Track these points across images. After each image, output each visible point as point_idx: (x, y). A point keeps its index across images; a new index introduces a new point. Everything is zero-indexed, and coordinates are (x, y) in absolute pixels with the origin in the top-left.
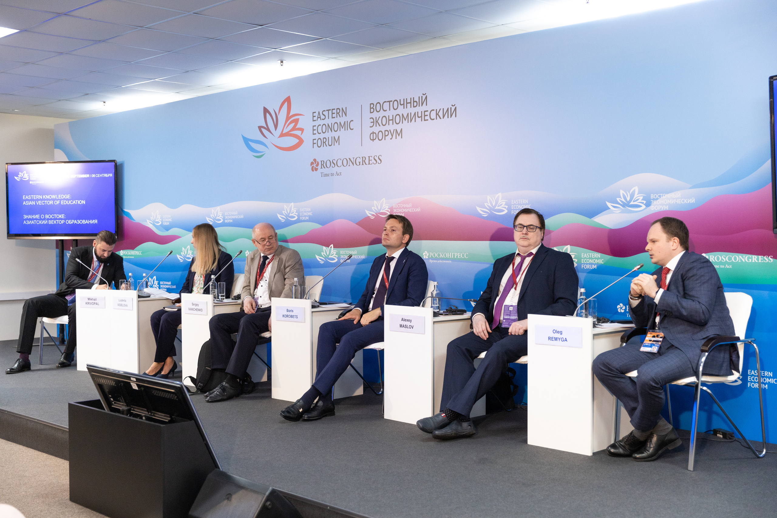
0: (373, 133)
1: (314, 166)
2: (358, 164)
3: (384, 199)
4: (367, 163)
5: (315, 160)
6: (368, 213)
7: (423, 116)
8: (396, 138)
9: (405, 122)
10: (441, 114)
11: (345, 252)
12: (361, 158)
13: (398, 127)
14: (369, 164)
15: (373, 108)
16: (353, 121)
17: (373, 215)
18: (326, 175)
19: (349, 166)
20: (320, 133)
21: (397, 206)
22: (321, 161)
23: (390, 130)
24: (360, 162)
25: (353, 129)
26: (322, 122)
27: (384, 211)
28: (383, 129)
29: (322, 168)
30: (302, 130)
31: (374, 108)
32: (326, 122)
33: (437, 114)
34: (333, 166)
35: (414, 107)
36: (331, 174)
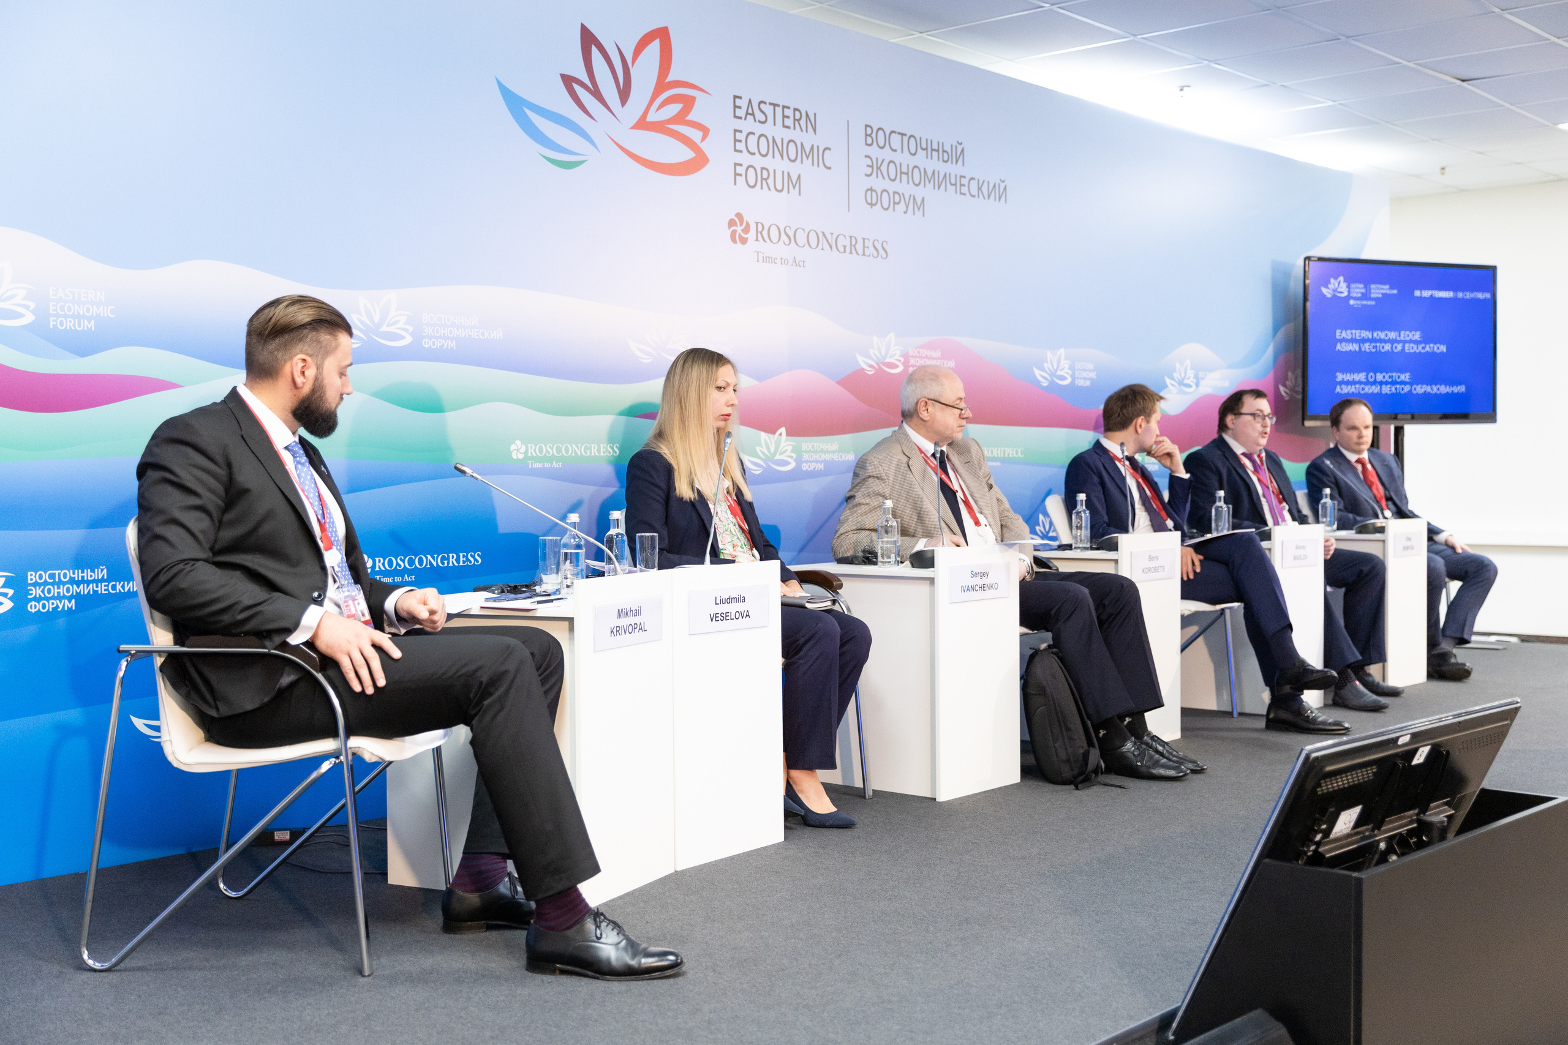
0: (871, 190)
1: (734, 232)
2: (841, 249)
3: (892, 335)
4: (860, 252)
5: (739, 215)
6: (863, 362)
7: (959, 184)
8: (914, 214)
9: (930, 186)
10: (985, 189)
11: (813, 446)
12: (848, 239)
13: (919, 192)
14: (864, 254)
15: (870, 135)
16: (829, 149)
17: (871, 366)
18: (769, 260)
19: (823, 249)
20: (753, 154)
21: (916, 352)
22: (757, 223)
23: (903, 194)
24: (845, 247)
25: (830, 168)
26: (759, 129)
27: (892, 360)
28: (892, 187)
29: (757, 240)
30: (705, 131)
31: (874, 135)
32: (769, 129)
33: (979, 189)
34: (787, 241)
35: (944, 161)
36: (781, 259)
